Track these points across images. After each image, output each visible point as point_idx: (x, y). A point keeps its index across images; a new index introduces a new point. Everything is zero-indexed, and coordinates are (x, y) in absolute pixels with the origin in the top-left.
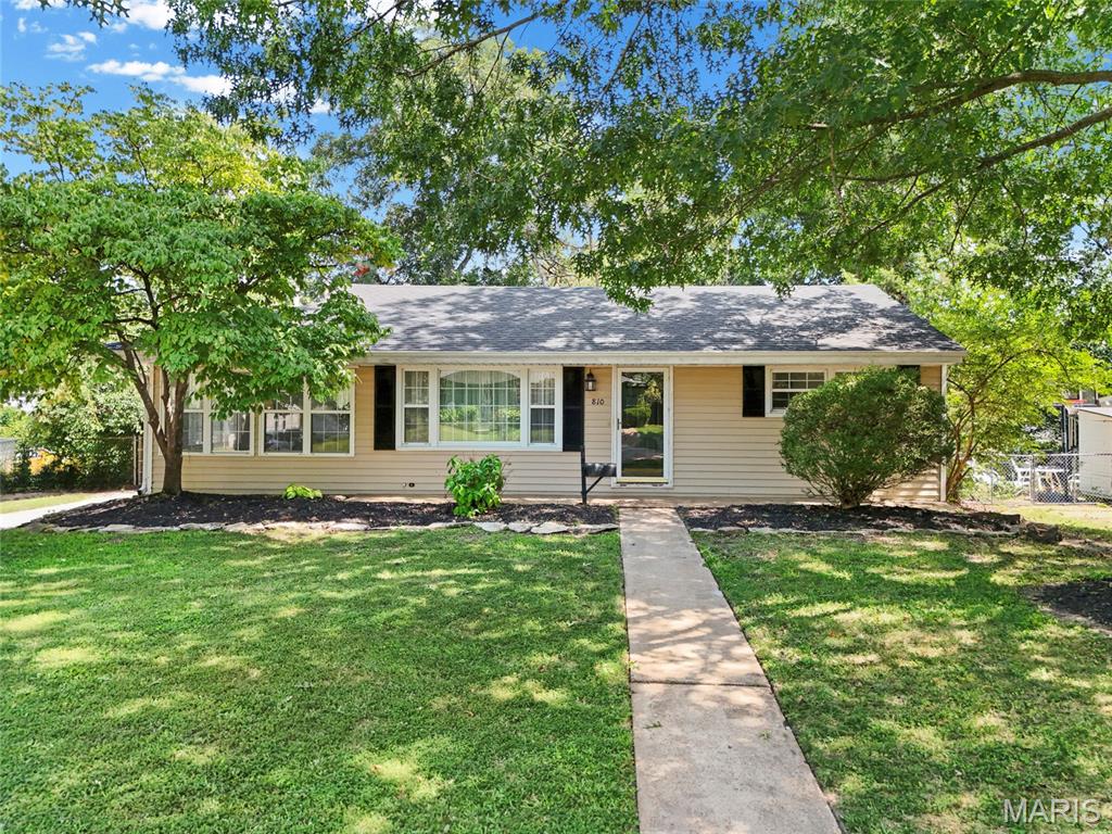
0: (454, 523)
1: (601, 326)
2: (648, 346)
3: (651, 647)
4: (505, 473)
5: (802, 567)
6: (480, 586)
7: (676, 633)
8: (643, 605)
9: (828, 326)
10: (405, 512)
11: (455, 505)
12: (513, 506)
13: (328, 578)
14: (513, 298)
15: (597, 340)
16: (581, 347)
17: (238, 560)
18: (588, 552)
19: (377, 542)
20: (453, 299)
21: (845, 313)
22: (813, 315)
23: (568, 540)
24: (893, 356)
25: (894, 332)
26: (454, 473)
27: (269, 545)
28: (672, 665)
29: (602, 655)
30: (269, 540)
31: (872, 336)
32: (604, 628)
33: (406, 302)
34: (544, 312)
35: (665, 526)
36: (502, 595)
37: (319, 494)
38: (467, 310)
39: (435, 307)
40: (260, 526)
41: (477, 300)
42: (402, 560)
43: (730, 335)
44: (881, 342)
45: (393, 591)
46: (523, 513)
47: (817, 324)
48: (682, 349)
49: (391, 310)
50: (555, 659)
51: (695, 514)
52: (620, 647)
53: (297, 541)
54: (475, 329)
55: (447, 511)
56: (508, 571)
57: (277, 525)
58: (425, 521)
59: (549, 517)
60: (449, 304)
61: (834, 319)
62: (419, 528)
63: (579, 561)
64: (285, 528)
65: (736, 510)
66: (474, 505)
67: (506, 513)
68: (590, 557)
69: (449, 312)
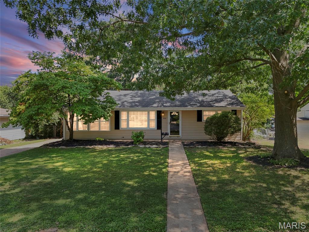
0: (134, 145)
1: (165, 101)
2: (176, 106)
3: (172, 167)
4: (144, 134)
5: (204, 154)
6: (141, 157)
7: (177, 165)
8: (172, 160)
9: (217, 101)
10: (123, 143)
11: (134, 142)
12: (146, 142)
13: (111, 156)
14: (145, 94)
15: (164, 105)
16: (161, 106)
17: (91, 153)
18: (162, 151)
19: (118, 150)
20: (131, 94)
21: (221, 97)
22: (214, 98)
23: (158, 149)
24: (230, 108)
25: (231, 102)
26: (133, 135)
27: (96, 150)
28: (176, 170)
29: (163, 168)
30: (96, 149)
31: (226, 103)
32: (164, 164)
33: (121, 95)
34: (153, 97)
35: (179, 146)
36: (145, 159)
37: (103, 139)
38: (135, 97)
39: (128, 96)
40: (92, 146)
41: (137, 95)
42: (125, 153)
43: (194, 103)
44: (228, 105)
45: (124, 158)
46: (148, 143)
47: (214, 100)
48: (183, 107)
49: (118, 97)
50: (155, 169)
51: (186, 143)
52: (167, 167)
53: (101, 149)
54: (137, 102)
55: (132, 143)
56: (146, 155)
57: (96, 146)
58: (128, 145)
59: (154, 144)
60: (131, 95)
61: (218, 99)
62: (126, 147)
63: (160, 153)
64: (98, 147)
65: (194, 142)
66: (138, 142)
67: (145, 143)
68: (163, 152)
69: (131, 98)
